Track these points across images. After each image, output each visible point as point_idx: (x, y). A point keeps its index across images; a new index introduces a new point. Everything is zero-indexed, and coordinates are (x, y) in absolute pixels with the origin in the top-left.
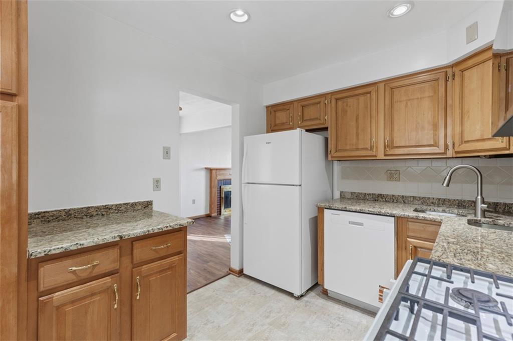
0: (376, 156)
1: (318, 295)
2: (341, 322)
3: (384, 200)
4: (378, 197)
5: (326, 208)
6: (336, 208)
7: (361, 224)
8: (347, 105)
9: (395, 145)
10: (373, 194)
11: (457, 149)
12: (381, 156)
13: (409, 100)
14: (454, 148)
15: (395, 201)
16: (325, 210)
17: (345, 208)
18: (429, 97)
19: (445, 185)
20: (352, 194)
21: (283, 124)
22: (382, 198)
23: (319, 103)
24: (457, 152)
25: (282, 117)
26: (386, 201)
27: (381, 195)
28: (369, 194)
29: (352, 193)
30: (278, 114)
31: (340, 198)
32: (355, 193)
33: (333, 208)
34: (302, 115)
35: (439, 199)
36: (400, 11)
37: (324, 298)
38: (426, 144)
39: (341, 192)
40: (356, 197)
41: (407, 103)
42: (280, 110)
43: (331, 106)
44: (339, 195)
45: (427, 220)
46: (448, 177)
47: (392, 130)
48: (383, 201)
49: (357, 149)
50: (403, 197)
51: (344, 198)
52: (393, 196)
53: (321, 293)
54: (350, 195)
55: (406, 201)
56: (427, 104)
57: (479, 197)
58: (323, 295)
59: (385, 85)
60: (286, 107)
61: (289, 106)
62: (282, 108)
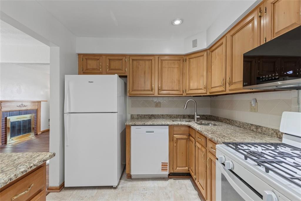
0: (154, 94)
1: (126, 180)
2: (146, 190)
3: (154, 117)
4: (151, 116)
5: (132, 125)
6: (139, 125)
7: (153, 132)
8: (139, 64)
9: (163, 89)
10: (149, 115)
11: (187, 93)
12: (156, 94)
13: (169, 67)
14: (186, 92)
15: (159, 118)
16: (132, 126)
17: (144, 124)
18: (177, 67)
19: (185, 108)
20: (138, 116)
21: (94, 69)
22: (153, 117)
23: (122, 59)
24: (187, 94)
25: (92, 64)
26: (155, 118)
27: (152, 115)
28: (147, 115)
29: (138, 115)
30: (90, 62)
31: (131, 118)
32: (139, 115)
33: (137, 125)
34: (109, 66)
35: (177, 115)
36: (177, 22)
37: (130, 181)
38: (175, 89)
39: (132, 115)
40: (140, 117)
41: (168, 69)
42: (92, 59)
43: (129, 63)
44: (130, 117)
45: (182, 125)
46: (186, 105)
47: (162, 81)
48: (154, 118)
49: (144, 90)
50: (162, 115)
51: (133, 118)
52: (158, 115)
53: (127, 179)
54: (137, 116)
55: (164, 117)
56: (176, 70)
57: (196, 113)
58: (128, 179)
59: (158, 57)
60: (96, 57)
61: (98, 57)
62: (93, 57)
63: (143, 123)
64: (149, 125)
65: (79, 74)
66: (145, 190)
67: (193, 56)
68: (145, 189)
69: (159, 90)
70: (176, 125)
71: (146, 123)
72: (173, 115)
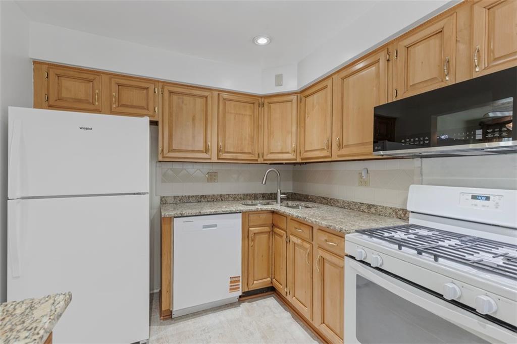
0: (210, 159)
1: (161, 324)
2: (209, 332)
3: (206, 200)
4: (201, 198)
5: (174, 217)
6: (190, 215)
7: (216, 226)
8: (183, 102)
9: (227, 151)
10: (196, 196)
11: (265, 158)
12: (215, 159)
13: (237, 114)
14: (263, 157)
15: (215, 200)
16: (175, 219)
17: (200, 212)
18: (249, 115)
19: (264, 183)
20: (175, 199)
21: (79, 101)
22: (204, 199)
23: (147, 89)
24: (264, 160)
25: (73, 89)
26: (208, 201)
27: (203, 196)
28: (193, 197)
29: (175, 197)
30: (67, 83)
32: (178, 196)
33: (185, 215)
34: (117, 96)
35: (244, 195)
36: (262, 41)
37: (171, 324)
38: (247, 152)
39: (162, 198)
40: (180, 200)
41: (235, 116)
42: (73, 78)
43: (163, 97)
44: (159, 201)
46: (265, 177)
47: (224, 136)
48: (206, 202)
49: (193, 151)
50: (221, 196)
51: (166, 203)
52: (214, 195)
53: (162, 321)
54: (173, 200)
55: (223, 199)
56: (247, 119)
57: (279, 190)
58: (165, 322)
59: (218, 94)
60: (85, 76)
61: (91, 77)
62: (77, 75)
63: (198, 211)
64: (208, 213)
65: (36, 106)
66: (206, 333)
67: (275, 99)
68: (204, 330)
69: (219, 151)
70: (254, 211)
71: (203, 212)
72: (238, 195)
